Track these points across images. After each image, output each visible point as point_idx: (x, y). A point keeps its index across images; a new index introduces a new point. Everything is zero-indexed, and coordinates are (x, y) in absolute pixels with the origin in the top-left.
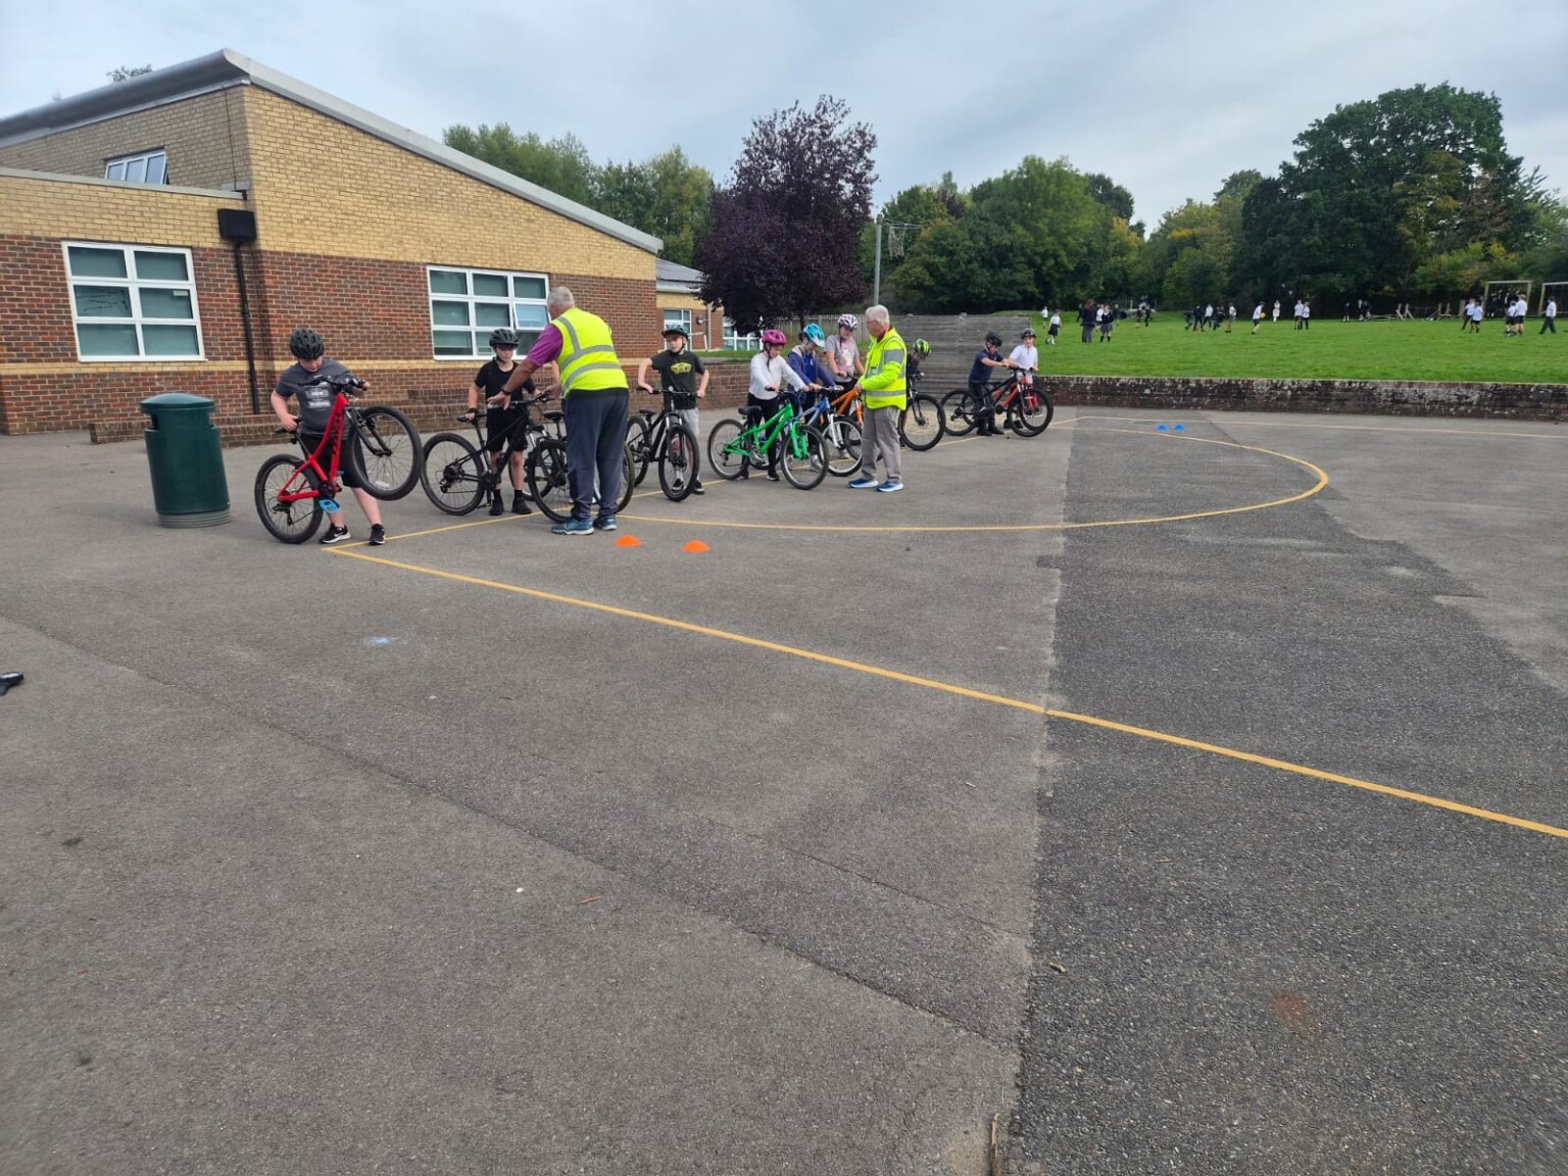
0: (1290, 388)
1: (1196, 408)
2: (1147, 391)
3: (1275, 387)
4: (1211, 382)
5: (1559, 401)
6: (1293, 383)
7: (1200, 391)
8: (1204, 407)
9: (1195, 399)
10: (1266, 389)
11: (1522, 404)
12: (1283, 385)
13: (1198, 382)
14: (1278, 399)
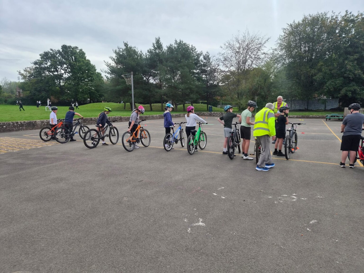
0: (46, 122)
1: (21, 130)
2: (5, 127)
3: (42, 122)
4: (25, 122)
5: (92, 121)
6: (46, 121)
7: (22, 125)
8: (24, 130)
9: (21, 128)
10: (40, 123)
11: (87, 122)
12: (44, 121)
13: (21, 122)
14: (43, 125)
